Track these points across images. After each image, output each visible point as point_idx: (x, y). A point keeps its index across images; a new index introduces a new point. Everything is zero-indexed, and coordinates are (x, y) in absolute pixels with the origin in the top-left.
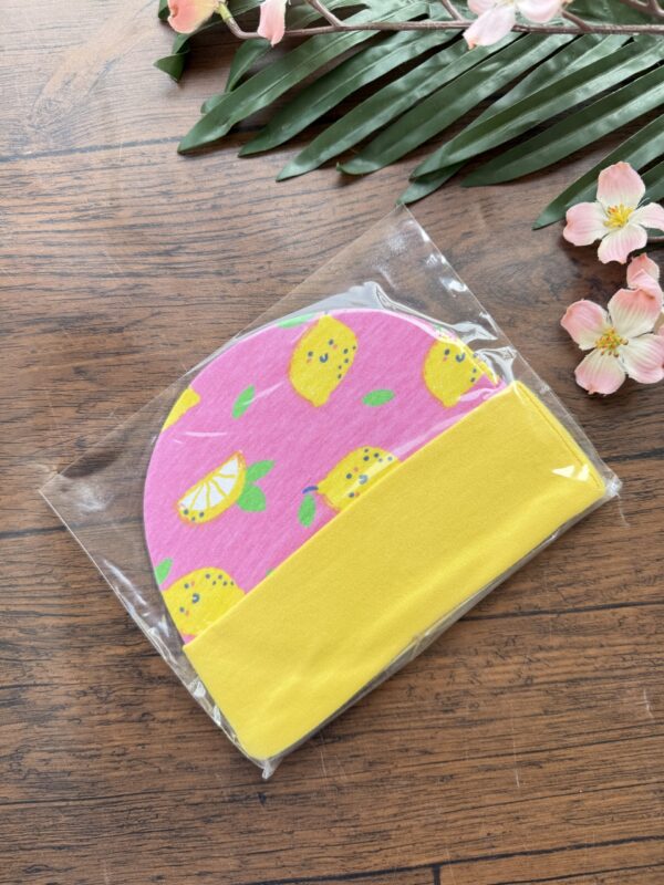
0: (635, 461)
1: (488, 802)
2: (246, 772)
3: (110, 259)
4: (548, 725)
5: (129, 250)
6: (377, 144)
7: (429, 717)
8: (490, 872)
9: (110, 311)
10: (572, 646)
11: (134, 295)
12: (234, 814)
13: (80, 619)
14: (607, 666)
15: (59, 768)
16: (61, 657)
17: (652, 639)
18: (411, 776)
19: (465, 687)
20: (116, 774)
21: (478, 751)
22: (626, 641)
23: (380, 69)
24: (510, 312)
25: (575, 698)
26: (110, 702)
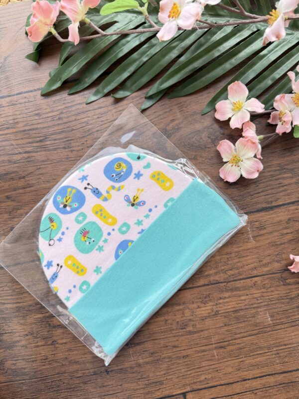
0: (255, 213)
1: (204, 365)
2: (99, 362)
3: (16, 146)
4: (227, 331)
5: (24, 141)
6: (128, 83)
7: (175, 332)
8: (207, 394)
9: (19, 170)
10: (234, 296)
11: (28, 161)
12: (96, 380)
13: (22, 304)
14: (250, 303)
15: (20, 367)
16: (15, 321)
17: (269, 290)
18: (170, 357)
19: (190, 318)
20: (44, 367)
21: (198, 344)
22: (258, 292)
23: (126, 49)
24: (194, 154)
25: (237, 318)
26: (38, 338)
